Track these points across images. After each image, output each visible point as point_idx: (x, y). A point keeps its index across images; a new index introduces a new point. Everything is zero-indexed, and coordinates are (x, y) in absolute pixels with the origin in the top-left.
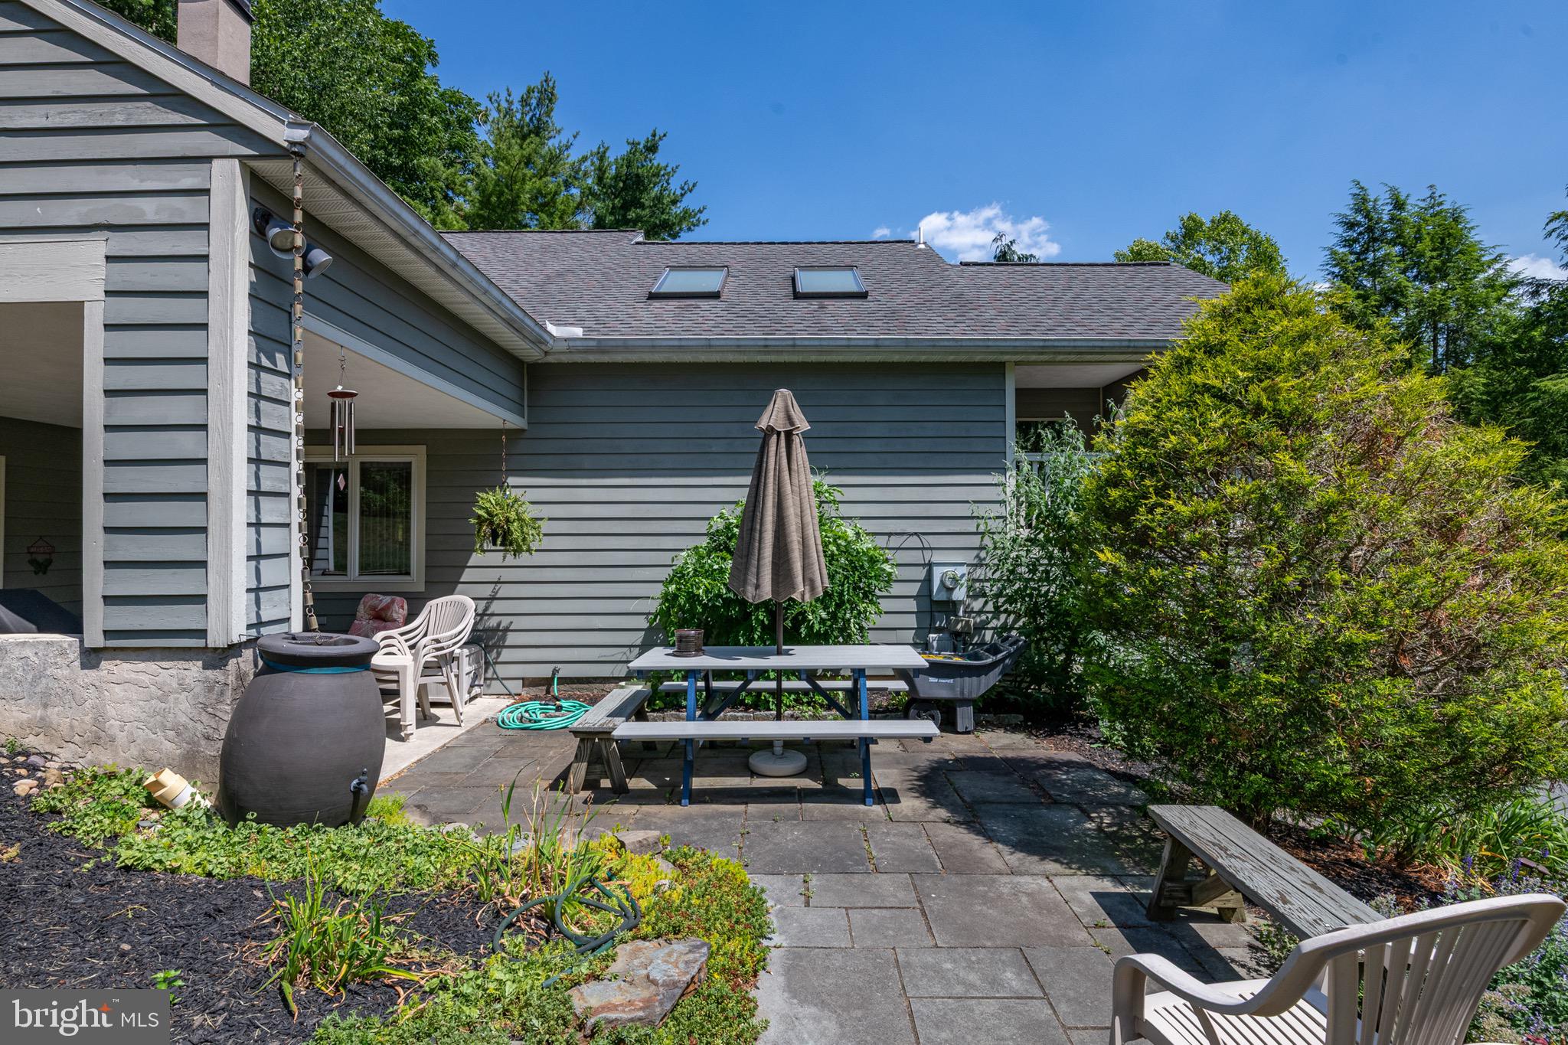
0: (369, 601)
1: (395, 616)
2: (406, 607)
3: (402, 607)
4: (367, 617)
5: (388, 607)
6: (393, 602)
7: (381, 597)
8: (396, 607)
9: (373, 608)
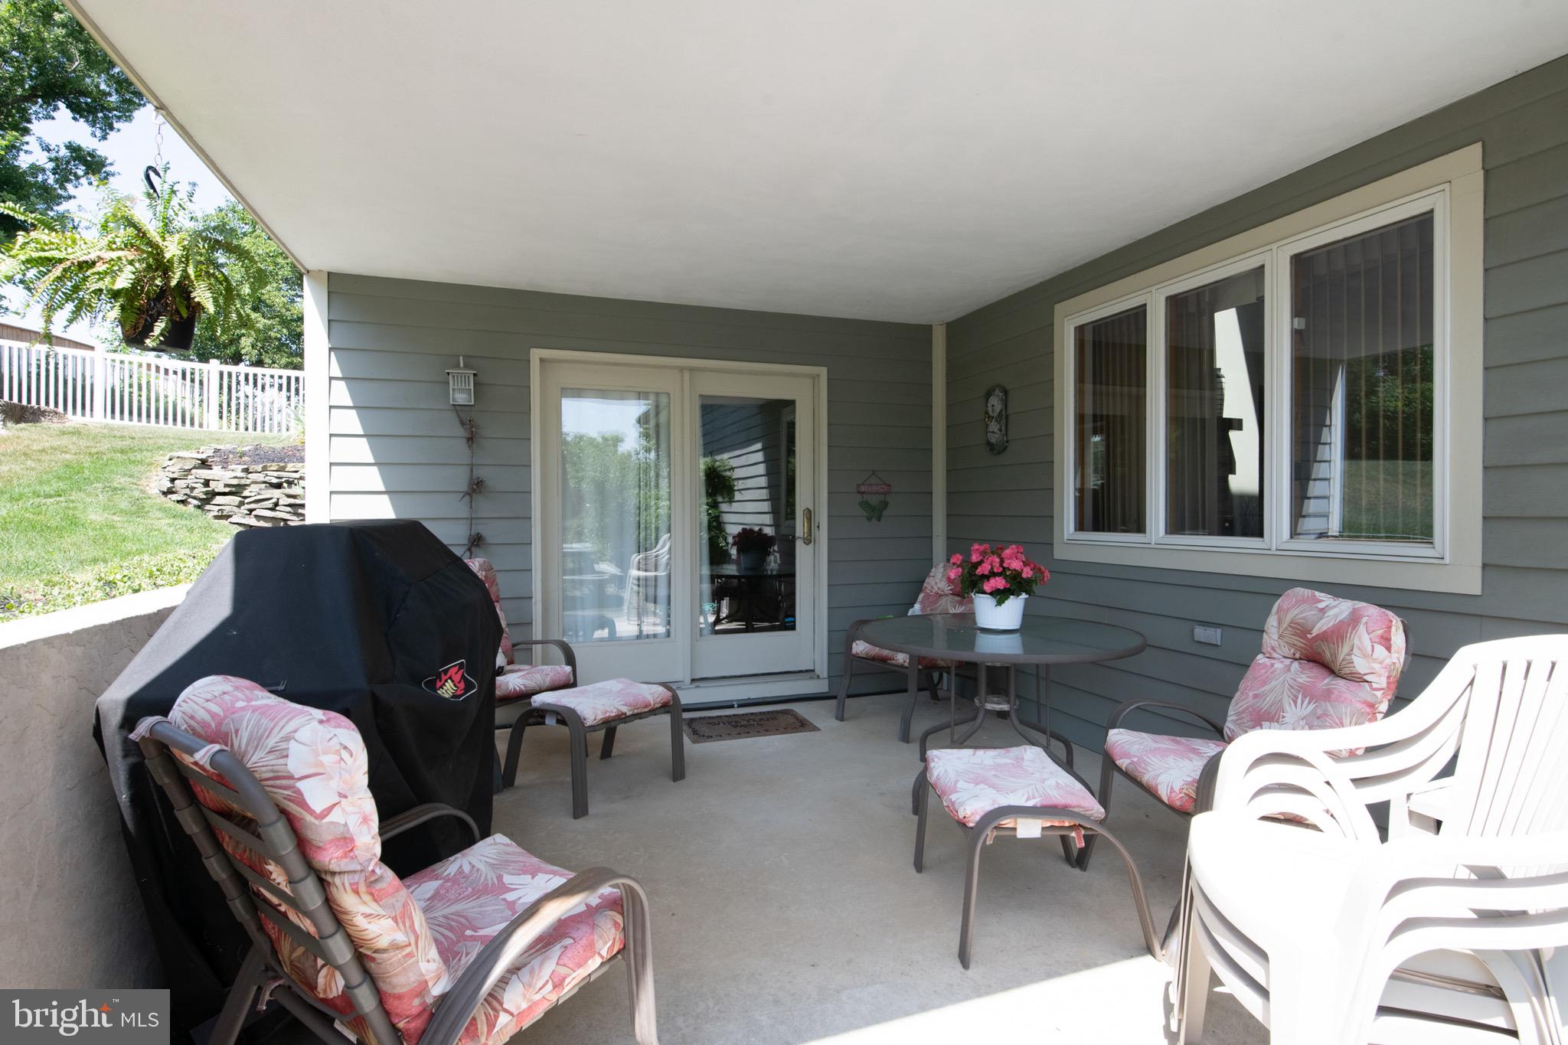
0: (1291, 608)
1: (1360, 665)
2: (1398, 639)
3: (1386, 642)
4: (1288, 651)
5: (1339, 634)
6: (1354, 620)
7: (1325, 600)
8: (1362, 639)
9: (1301, 630)
